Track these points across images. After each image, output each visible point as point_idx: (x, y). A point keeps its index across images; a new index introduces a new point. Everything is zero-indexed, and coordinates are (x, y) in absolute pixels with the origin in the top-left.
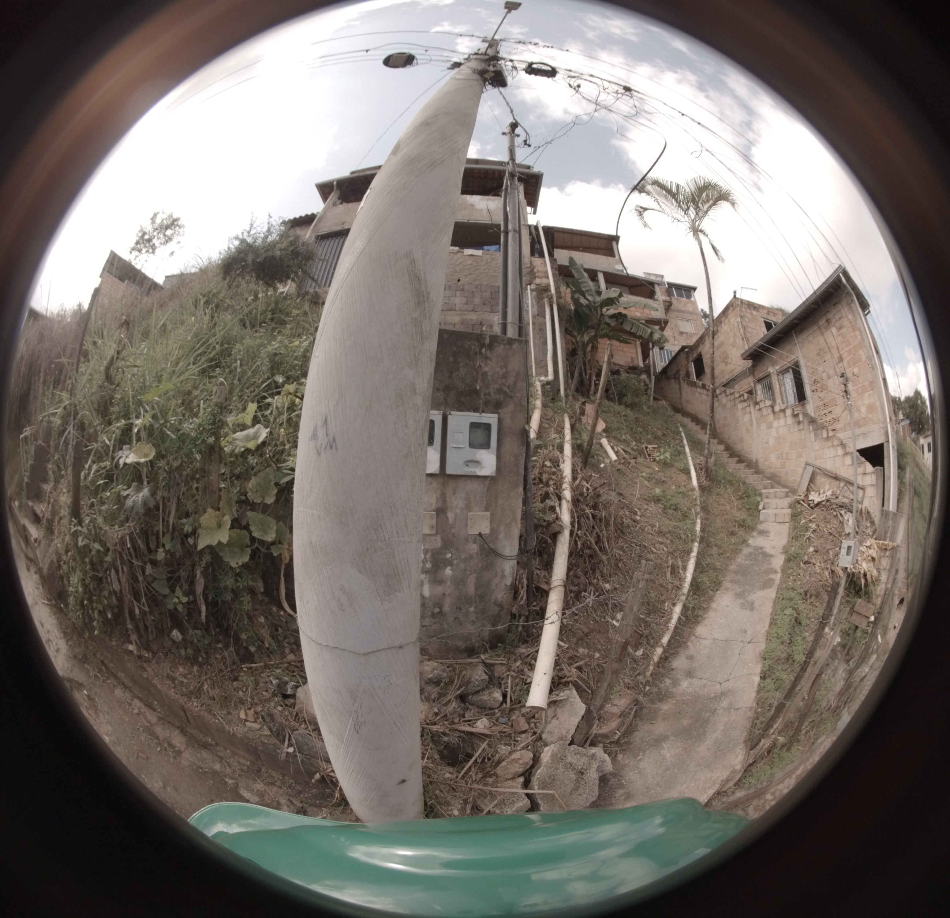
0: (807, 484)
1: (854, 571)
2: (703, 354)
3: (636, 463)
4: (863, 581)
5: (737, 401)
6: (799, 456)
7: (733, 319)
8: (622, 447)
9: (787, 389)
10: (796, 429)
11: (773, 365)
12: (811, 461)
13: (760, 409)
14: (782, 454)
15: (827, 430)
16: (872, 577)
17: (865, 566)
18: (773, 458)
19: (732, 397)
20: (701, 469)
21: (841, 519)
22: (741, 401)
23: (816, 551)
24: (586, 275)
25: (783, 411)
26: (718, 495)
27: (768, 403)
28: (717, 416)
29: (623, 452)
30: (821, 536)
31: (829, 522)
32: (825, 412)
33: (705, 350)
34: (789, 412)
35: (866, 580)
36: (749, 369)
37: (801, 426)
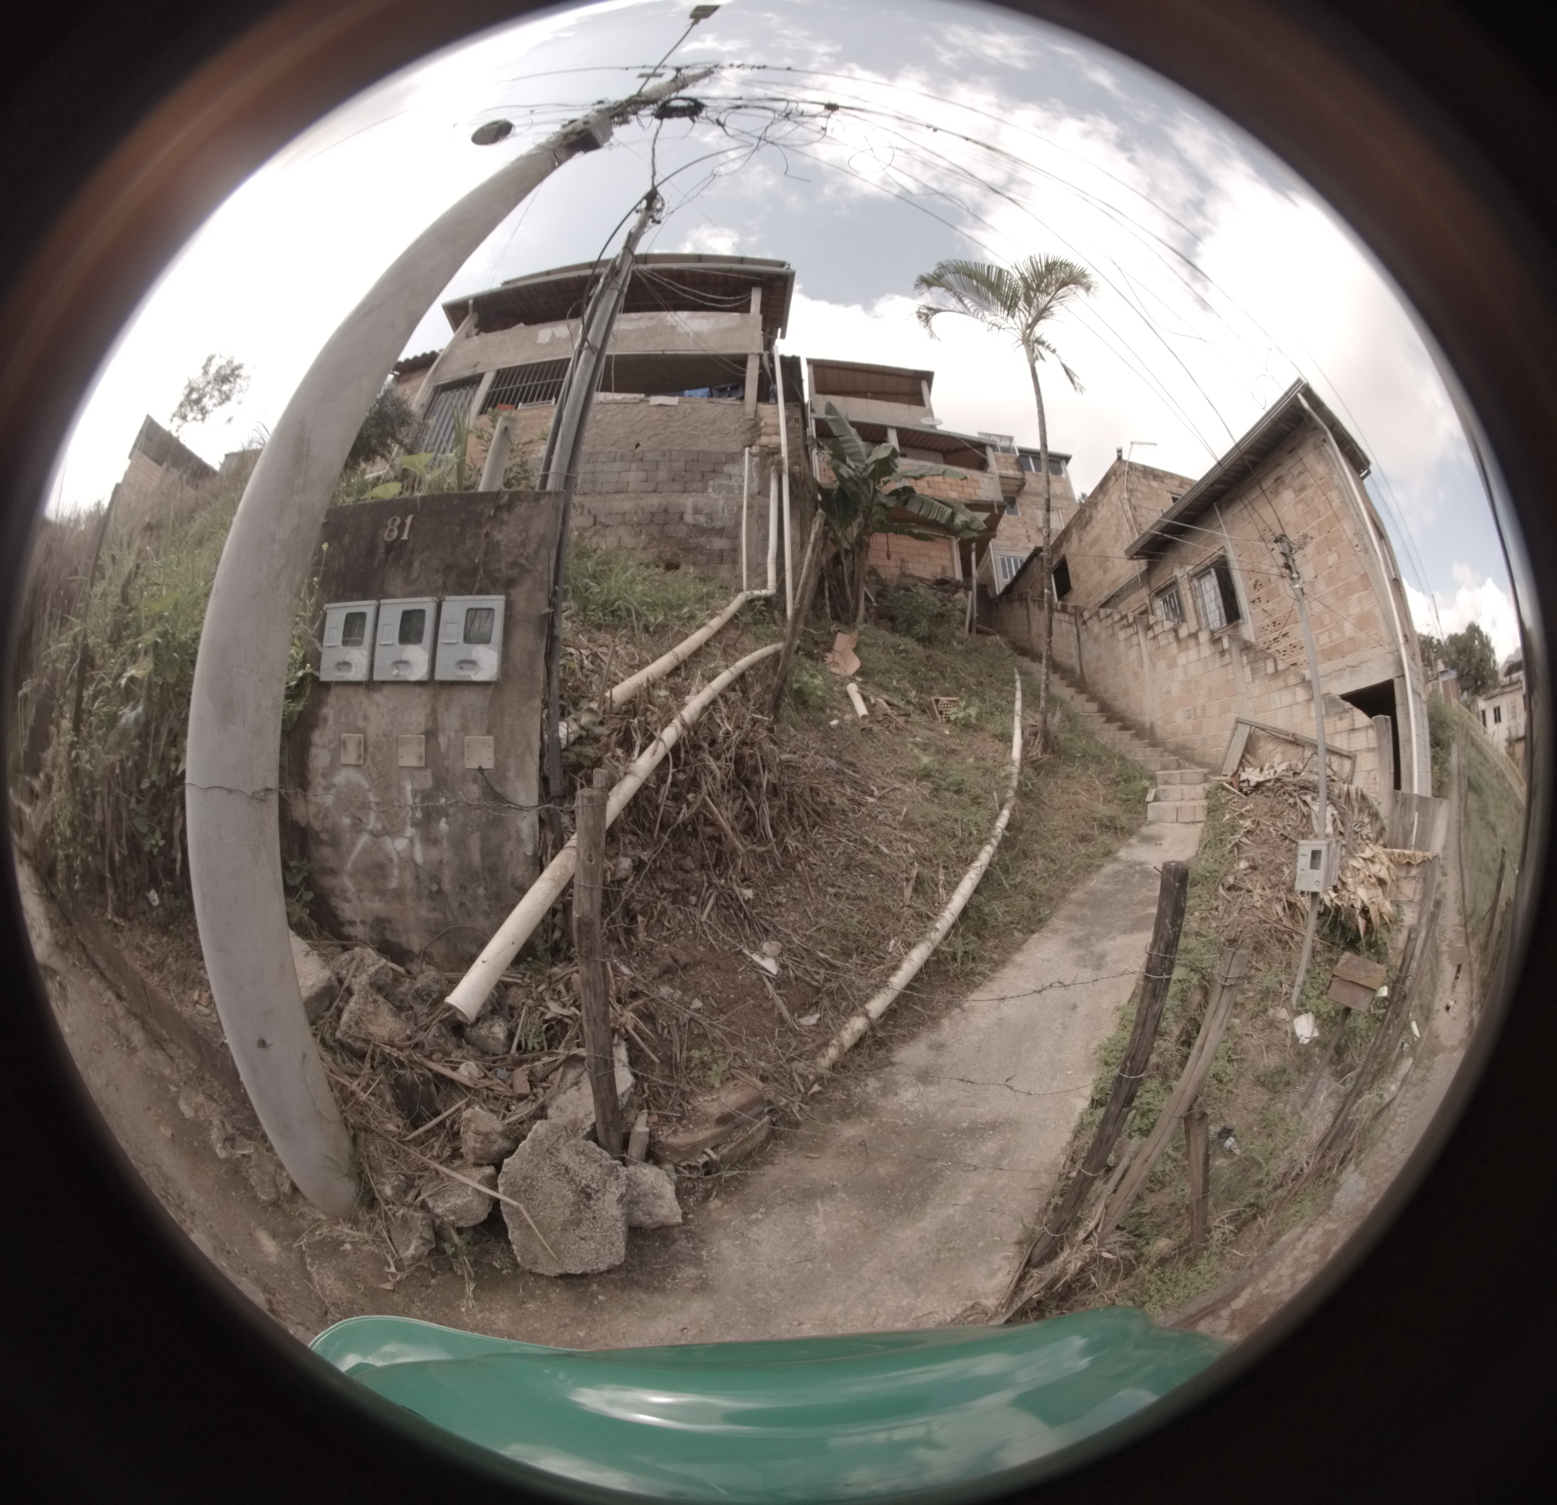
0: (1239, 756)
1: (1340, 903)
2: (1068, 558)
3: (906, 722)
4: (1361, 923)
5: (1117, 627)
6: (1225, 709)
7: (1116, 494)
8: (885, 697)
9: (1207, 601)
10: (1218, 664)
11: (1182, 565)
12: (1247, 716)
13: (1155, 637)
14: (1195, 709)
15: (1275, 661)
16: (1381, 915)
17: (1363, 895)
18: (1179, 718)
19: (1109, 621)
20: (1036, 734)
21: (1305, 809)
22: (1124, 627)
23: (1254, 868)
24: (853, 431)
25: (1194, 636)
26: (1068, 777)
27: (1168, 625)
28: (1086, 656)
29: (886, 706)
30: (1265, 842)
31: (1280, 816)
32: (1275, 635)
33: (1071, 549)
34: (1204, 637)
35: (1369, 921)
36: (1142, 575)
37: (1227, 658)
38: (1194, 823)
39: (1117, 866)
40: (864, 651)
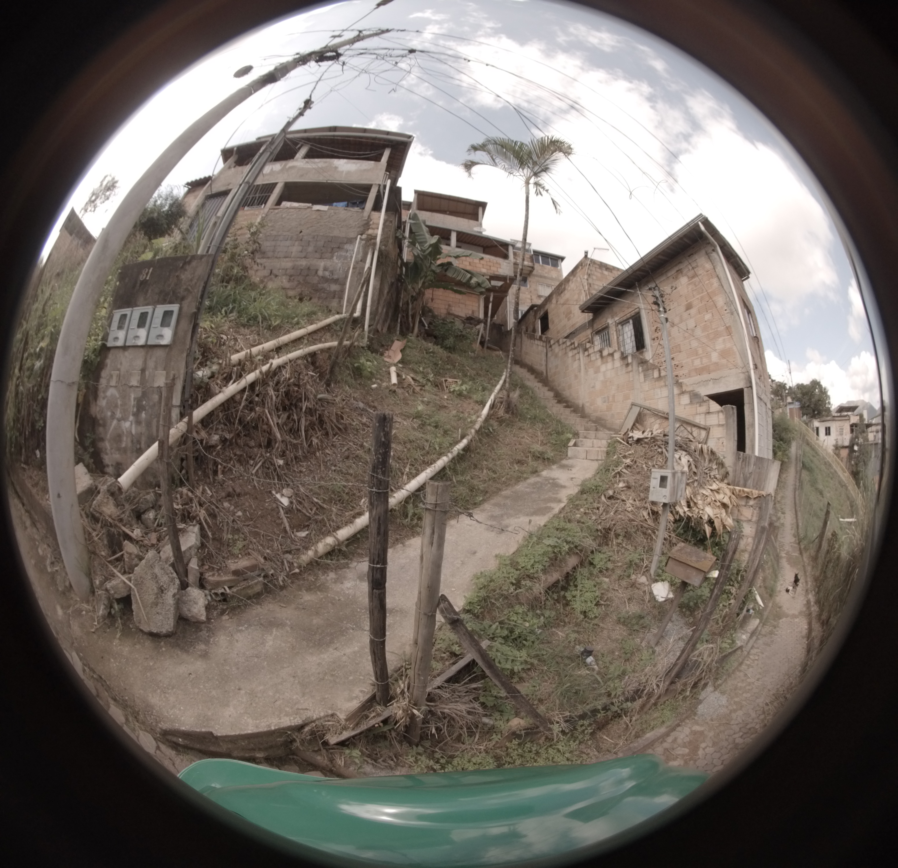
0: (632, 424)
1: (691, 515)
2: (549, 310)
4: (708, 529)
5: (568, 349)
6: (626, 398)
7: (582, 276)
8: (413, 376)
9: (625, 337)
10: (624, 372)
11: (613, 316)
12: (639, 402)
13: (589, 355)
14: (608, 397)
15: (659, 370)
17: (709, 512)
18: (599, 402)
19: (564, 346)
22: (572, 349)
23: (629, 487)
24: (426, 229)
25: (612, 355)
26: (520, 428)
27: (598, 348)
28: (550, 365)
29: (410, 379)
30: (639, 473)
33: (551, 308)
34: (617, 355)
35: (714, 528)
36: (589, 322)
37: (630, 368)
38: (597, 460)
39: (538, 479)
40: (408, 351)
